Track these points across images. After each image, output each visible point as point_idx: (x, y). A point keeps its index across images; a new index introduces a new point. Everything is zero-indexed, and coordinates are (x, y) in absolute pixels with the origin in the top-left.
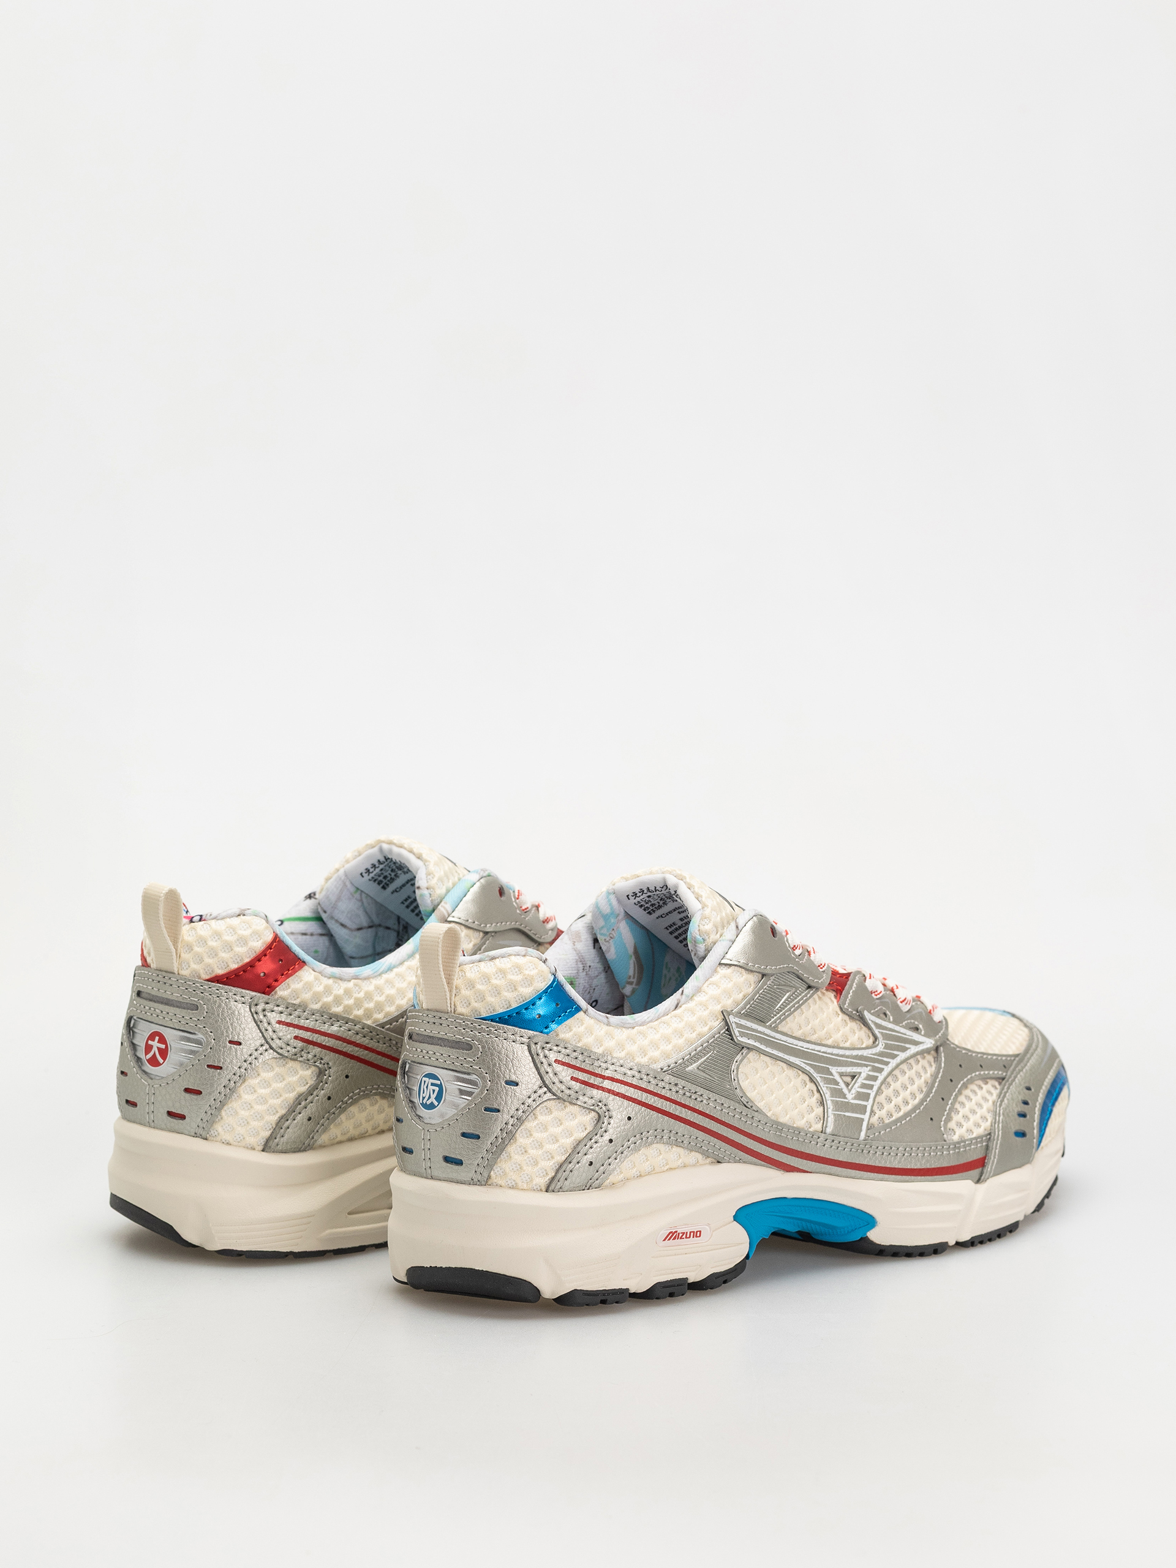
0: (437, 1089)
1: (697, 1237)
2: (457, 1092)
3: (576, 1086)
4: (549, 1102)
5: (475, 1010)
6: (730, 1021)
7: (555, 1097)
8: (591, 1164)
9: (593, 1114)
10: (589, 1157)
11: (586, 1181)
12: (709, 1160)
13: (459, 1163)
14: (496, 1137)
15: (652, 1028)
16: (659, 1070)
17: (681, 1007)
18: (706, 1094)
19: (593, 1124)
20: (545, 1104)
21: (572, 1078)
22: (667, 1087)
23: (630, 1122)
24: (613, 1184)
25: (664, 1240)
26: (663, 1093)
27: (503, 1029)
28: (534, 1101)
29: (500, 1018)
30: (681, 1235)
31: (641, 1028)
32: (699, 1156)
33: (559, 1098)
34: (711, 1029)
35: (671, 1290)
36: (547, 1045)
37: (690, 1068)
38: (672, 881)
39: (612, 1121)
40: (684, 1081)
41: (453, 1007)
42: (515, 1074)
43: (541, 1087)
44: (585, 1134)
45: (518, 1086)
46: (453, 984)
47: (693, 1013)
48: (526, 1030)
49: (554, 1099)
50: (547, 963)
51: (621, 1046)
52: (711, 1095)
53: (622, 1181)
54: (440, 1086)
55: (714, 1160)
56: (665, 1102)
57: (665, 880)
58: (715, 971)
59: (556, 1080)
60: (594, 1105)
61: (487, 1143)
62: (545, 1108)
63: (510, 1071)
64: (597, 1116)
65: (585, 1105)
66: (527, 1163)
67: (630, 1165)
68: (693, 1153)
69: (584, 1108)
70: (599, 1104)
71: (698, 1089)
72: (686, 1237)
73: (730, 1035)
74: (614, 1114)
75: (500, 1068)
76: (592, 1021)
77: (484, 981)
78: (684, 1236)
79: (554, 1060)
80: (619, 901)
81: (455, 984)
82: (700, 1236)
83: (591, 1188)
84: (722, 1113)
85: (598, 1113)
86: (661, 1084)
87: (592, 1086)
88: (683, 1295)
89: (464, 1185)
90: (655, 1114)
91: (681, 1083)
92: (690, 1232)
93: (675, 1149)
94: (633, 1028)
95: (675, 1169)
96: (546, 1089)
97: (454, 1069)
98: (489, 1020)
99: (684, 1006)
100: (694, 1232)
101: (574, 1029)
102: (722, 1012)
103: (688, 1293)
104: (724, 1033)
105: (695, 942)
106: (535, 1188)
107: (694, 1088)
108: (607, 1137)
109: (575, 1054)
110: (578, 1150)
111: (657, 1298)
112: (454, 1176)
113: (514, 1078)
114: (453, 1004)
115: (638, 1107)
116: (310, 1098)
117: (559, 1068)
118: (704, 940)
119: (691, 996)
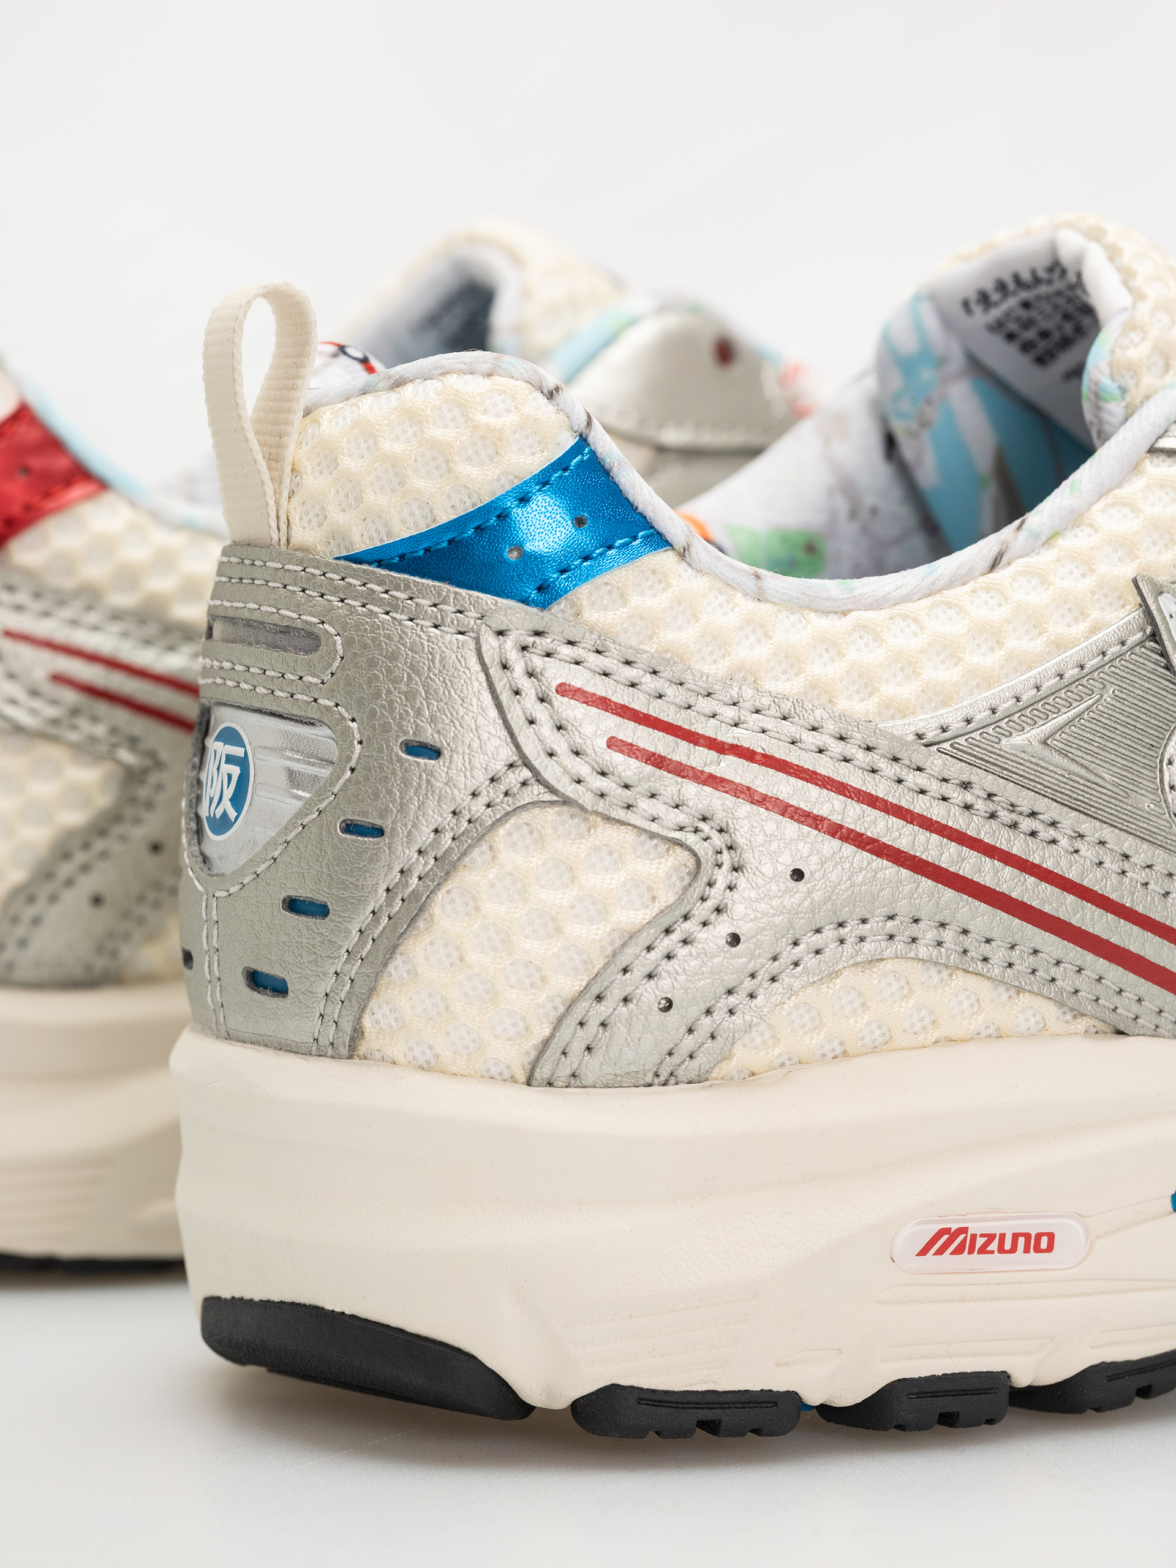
0: (236, 771)
1: (1038, 1249)
2: (282, 780)
3: (629, 767)
4: (537, 811)
5: (336, 535)
6: (1160, 610)
7: (555, 798)
8: (669, 1006)
9: (682, 855)
10: (664, 986)
11: (656, 1059)
12: (1083, 1024)
13: (279, 989)
14: (373, 912)
15: (905, 617)
16: (911, 738)
17: (1009, 564)
18: (1069, 820)
19: (679, 886)
20: (525, 816)
21: (613, 743)
22: (934, 787)
23: (801, 885)
24: (753, 1074)
25: (923, 1252)
26: (920, 805)
27: (407, 587)
28: (488, 806)
29: (402, 557)
30: (980, 1242)
31: (871, 614)
32: (1051, 1011)
33: (566, 801)
34: (1094, 630)
35: (947, 1405)
36: (537, 639)
37: (1018, 739)
38: (1070, 244)
39: (742, 881)
40: (991, 776)
41: (283, 527)
42: (433, 719)
43: (511, 766)
44: (648, 914)
45: (441, 760)
46: (283, 459)
47: (1045, 582)
48: (475, 593)
49: (552, 803)
50: (559, 398)
51: (792, 661)
52: (1087, 826)
53: (783, 1065)
54: (242, 763)
55: (1101, 1026)
56: (923, 835)
57: (1053, 249)
58: (1136, 468)
59: (560, 744)
60: (681, 829)
61: (349, 932)
62: (526, 829)
63: (419, 713)
64: (691, 863)
65: (654, 827)
66: (466, 995)
67: (807, 1017)
68: (1025, 999)
69: (653, 835)
70: (702, 825)
71: (1041, 804)
72: (1001, 1250)
73: (1162, 655)
74: (749, 858)
75: (391, 702)
76: (701, 583)
77: (364, 446)
78: (994, 1246)
79: (554, 684)
80: (946, 321)
81: (289, 459)
82: (1050, 1248)
83: (672, 1080)
84: (1121, 883)
85: (695, 855)
86: (914, 779)
87: (680, 770)
88: (990, 1422)
89: (292, 1056)
90: (888, 869)
91: (985, 781)
92: (1016, 1237)
93: (960, 980)
94: (845, 614)
95: (964, 1041)
96: (526, 773)
97: (274, 708)
98: (370, 563)
99: (1018, 565)
100: (1027, 1236)
101: (635, 600)
102: (1135, 582)
103: (1014, 1415)
104: (1141, 643)
105: (1098, 396)
106: (494, 1071)
107: (1026, 801)
108: (723, 928)
109: (631, 673)
110: (623, 960)
111: (901, 1427)
112: (268, 1028)
113: (429, 735)
114: (283, 518)
115: (831, 845)
116: (99, 845)
117: (572, 710)
118: (1123, 390)
119: (1046, 534)
